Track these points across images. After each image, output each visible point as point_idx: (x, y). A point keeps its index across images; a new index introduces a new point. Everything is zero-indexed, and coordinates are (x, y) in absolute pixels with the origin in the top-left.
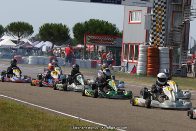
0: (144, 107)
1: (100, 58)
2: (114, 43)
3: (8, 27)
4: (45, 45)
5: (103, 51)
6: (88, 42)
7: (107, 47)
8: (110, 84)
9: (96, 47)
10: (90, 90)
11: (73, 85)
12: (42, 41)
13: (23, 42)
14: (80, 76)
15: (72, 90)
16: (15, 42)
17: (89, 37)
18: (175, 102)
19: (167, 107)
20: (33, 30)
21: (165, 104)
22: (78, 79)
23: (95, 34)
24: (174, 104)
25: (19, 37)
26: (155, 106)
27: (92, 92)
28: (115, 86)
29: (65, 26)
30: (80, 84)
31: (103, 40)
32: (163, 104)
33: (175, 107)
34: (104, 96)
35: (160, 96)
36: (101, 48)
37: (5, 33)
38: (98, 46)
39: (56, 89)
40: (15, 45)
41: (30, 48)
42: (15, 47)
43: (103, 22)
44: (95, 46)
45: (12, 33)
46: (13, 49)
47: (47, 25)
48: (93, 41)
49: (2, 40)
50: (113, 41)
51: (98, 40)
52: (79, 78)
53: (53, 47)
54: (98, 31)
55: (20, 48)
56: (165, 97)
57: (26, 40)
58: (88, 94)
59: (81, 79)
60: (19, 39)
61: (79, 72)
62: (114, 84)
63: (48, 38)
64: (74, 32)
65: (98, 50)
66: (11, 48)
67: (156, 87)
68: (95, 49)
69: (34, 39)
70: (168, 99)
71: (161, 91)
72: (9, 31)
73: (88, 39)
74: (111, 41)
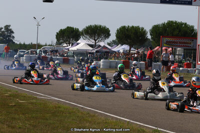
2: (192, 45)
3: (85, 30)
4: (121, 48)
6: (165, 45)
7: (184, 49)
12: (120, 45)
13: (100, 46)
16: (91, 46)
17: (165, 40)
20: (110, 33)
23: (173, 36)
25: (95, 41)
29: (143, 29)
31: (180, 43)
37: (81, 36)
38: (175, 49)
40: (91, 48)
41: (106, 52)
42: (91, 51)
44: (172, 49)
45: (88, 37)
46: (90, 53)
47: (124, 27)
48: (169, 44)
49: (78, 44)
50: (190, 43)
51: (175, 42)
53: (130, 50)
54: (176, 32)
55: (97, 52)
57: (102, 44)
60: (96, 43)
63: (125, 41)
64: (151, 35)
66: (87, 53)
69: (114, 43)
72: (86, 34)
73: (165, 41)
74: (188, 43)
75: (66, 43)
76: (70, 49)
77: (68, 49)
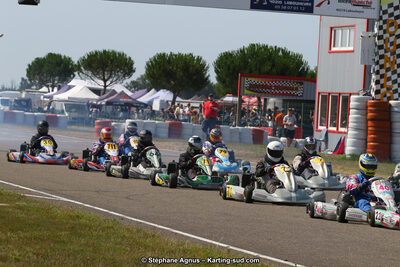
0: (242, 201)
1: (270, 124)
2: (299, 93)
3: (83, 60)
4: (159, 98)
5: (276, 108)
6: (246, 91)
7: (284, 100)
8: (198, 163)
9: (262, 100)
10: (165, 175)
11: (141, 168)
12: (153, 90)
13: (114, 92)
14: (153, 151)
15: (137, 176)
16: (96, 91)
17: (247, 81)
18: (295, 191)
19: (280, 200)
20: (134, 66)
21: (276, 196)
22: (148, 156)
23: (261, 75)
24: (293, 195)
25: (105, 81)
26: (261, 199)
27: (167, 178)
28: (208, 168)
29: (199, 59)
30: (152, 166)
31: (277, 88)
32: (275, 195)
33: (294, 201)
34: (187, 184)
35: (269, 182)
36: (272, 102)
37: (76, 73)
38: (265, 100)
39: (109, 174)
40: (97, 97)
41: (127, 104)
42: (98, 101)
43: (277, 50)
44: (259, 99)
45: (90, 73)
46: (94, 106)
47: (162, 57)
48: (254, 89)
49: (70, 88)
50: (297, 89)
51: (266, 87)
52: (151, 154)
53: (174, 102)
54: (267, 68)
55: (108, 103)
56: (279, 184)
57: (119, 88)
58: (161, 182)
59: (155, 156)
60: (105, 86)
61: (152, 144)
62: (206, 163)
63: (164, 83)
64: (217, 71)
65: (265, 106)
66: (88, 105)
67: (263, 166)
68: (259, 106)
69: (135, 86)
70: (282, 187)
71: (271, 173)
72: (85, 69)
73: (247, 85)
74: (292, 89)
75: (48, 86)
76: (55, 97)
77: (51, 97)
